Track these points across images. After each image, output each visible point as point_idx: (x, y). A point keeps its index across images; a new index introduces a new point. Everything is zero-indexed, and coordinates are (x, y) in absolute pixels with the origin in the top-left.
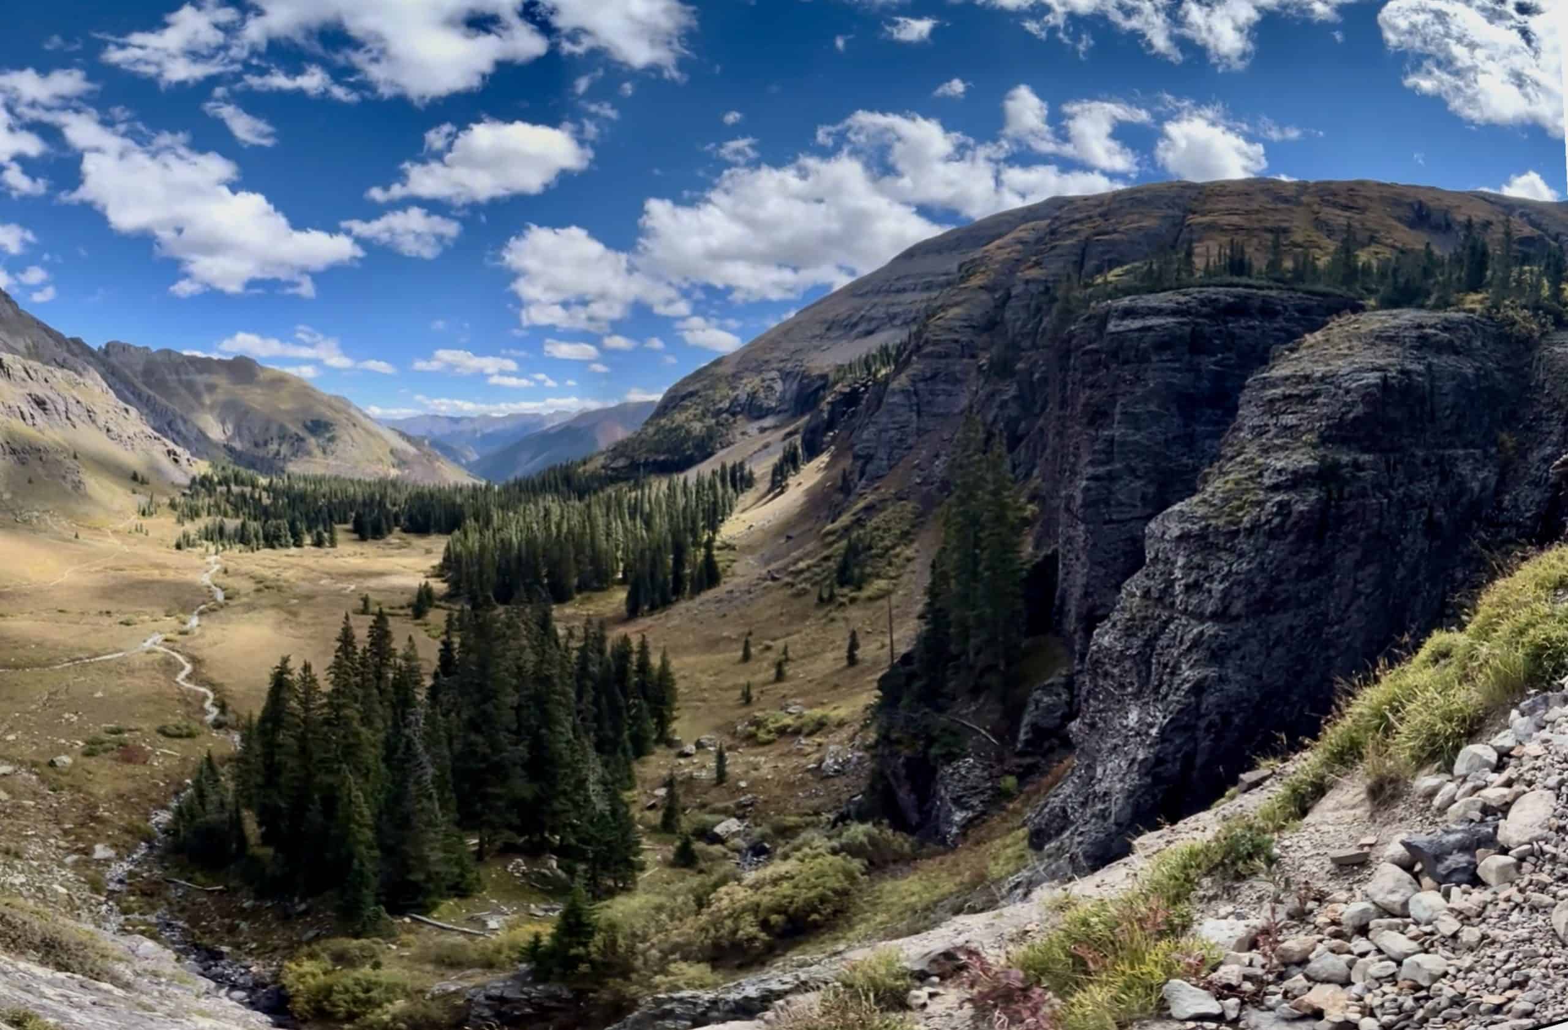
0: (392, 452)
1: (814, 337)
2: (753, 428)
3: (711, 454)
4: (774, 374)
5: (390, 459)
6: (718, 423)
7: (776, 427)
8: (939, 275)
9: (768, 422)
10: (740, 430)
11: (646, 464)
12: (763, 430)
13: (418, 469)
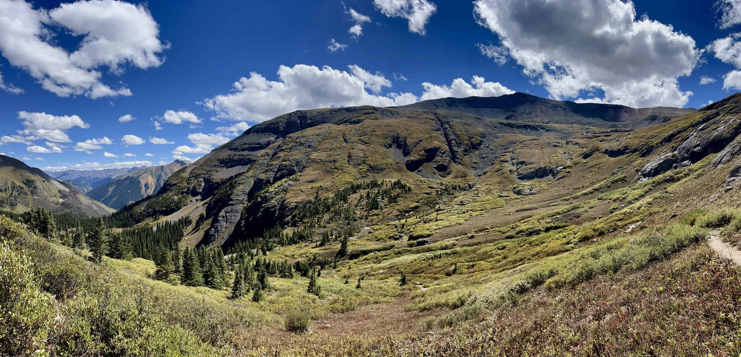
0: (59, 191)
1: (215, 166)
2: (194, 199)
3: (181, 208)
4: (202, 179)
5: (59, 195)
6: (183, 197)
7: (202, 200)
8: (257, 144)
9: (199, 197)
10: (190, 200)
11: (159, 211)
12: (197, 200)
13: (71, 199)
